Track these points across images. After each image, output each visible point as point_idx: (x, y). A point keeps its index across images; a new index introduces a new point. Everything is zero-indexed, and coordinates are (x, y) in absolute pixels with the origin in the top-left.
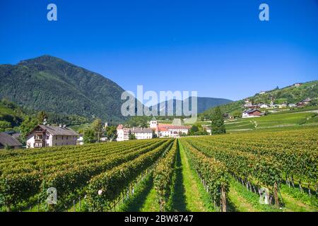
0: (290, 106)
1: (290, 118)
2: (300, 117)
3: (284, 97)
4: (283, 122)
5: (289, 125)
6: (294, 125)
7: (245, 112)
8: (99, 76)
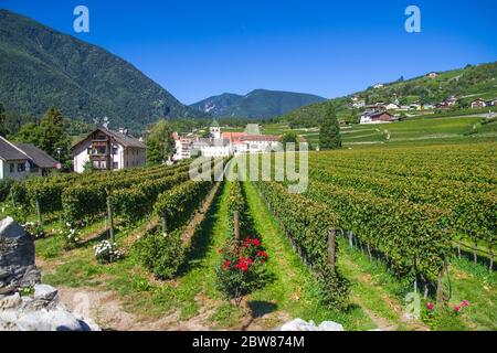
0: (426, 107)
1: (444, 126)
2: (463, 124)
3: (414, 93)
4: (435, 132)
5: (446, 136)
6: (455, 135)
7: (366, 115)
8: (101, 51)
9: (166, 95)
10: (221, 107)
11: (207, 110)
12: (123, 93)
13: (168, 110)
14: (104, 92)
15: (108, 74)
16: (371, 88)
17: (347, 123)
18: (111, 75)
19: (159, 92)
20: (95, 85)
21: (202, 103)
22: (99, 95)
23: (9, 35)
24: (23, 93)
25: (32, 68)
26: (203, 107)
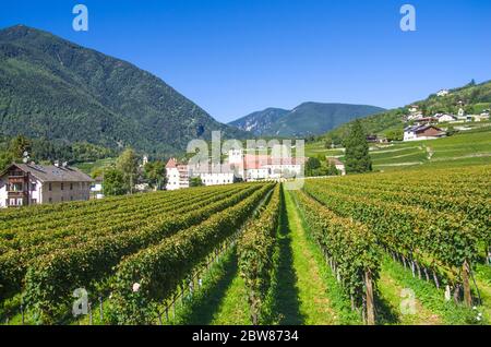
3: (484, 99)
7: (410, 130)
8: (127, 66)
9: (200, 112)
10: (265, 124)
11: (249, 129)
12: (151, 111)
13: (202, 129)
14: (130, 111)
15: (134, 91)
16: (432, 96)
17: (389, 140)
18: (138, 92)
19: (191, 109)
20: (120, 104)
21: (242, 121)
22: (124, 115)
23: (28, 53)
24: (41, 115)
25: (51, 87)
26: (244, 125)
